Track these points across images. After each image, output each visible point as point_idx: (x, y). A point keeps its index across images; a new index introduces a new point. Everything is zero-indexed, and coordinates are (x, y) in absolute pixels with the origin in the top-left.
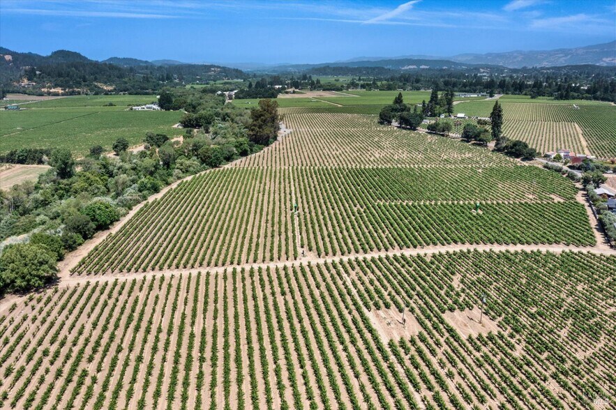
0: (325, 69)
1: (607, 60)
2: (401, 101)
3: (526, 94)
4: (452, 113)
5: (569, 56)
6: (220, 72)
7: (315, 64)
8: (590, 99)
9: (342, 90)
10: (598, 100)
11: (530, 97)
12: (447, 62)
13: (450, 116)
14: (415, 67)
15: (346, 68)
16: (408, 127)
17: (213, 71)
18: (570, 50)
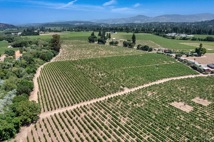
0: (48, 25)
1: (136, 21)
2: (94, 35)
3: (124, 32)
4: (110, 38)
5: (125, 20)
6: (5, 26)
7: (42, 23)
8: (144, 33)
9: (61, 32)
10: (146, 33)
11: (126, 33)
12: (90, 22)
13: (110, 39)
14: (79, 24)
15: (56, 24)
16: (102, 43)
17: (1, 26)
18: (125, 18)
